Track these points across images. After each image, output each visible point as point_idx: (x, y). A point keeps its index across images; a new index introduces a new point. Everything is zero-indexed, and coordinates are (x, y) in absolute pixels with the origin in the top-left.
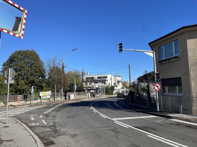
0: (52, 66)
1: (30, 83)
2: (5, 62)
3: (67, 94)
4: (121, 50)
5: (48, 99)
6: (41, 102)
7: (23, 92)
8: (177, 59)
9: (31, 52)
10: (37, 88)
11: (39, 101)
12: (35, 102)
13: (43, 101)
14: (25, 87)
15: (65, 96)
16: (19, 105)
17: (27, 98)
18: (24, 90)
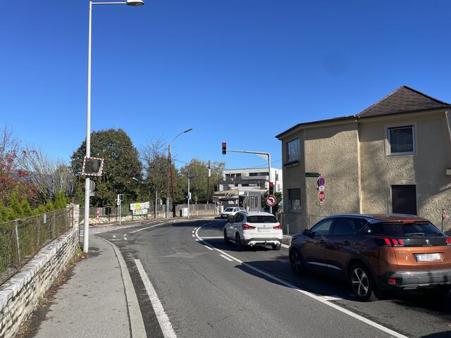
0: (152, 158)
1: (116, 187)
2: (76, 151)
3: (177, 207)
4: (224, 152)
5: (144, 215)
6: (133, 220)
7: (105, 203)
8: (296, 164)
9: (117, 134)
10: (128, 196)
11: (129, 218)
12: (124, 219)
13: (136, 218)
14: (109, 194)
15: (174, 211)
16: (99, 224)
17: (110, 212)
18: (106, 199)
